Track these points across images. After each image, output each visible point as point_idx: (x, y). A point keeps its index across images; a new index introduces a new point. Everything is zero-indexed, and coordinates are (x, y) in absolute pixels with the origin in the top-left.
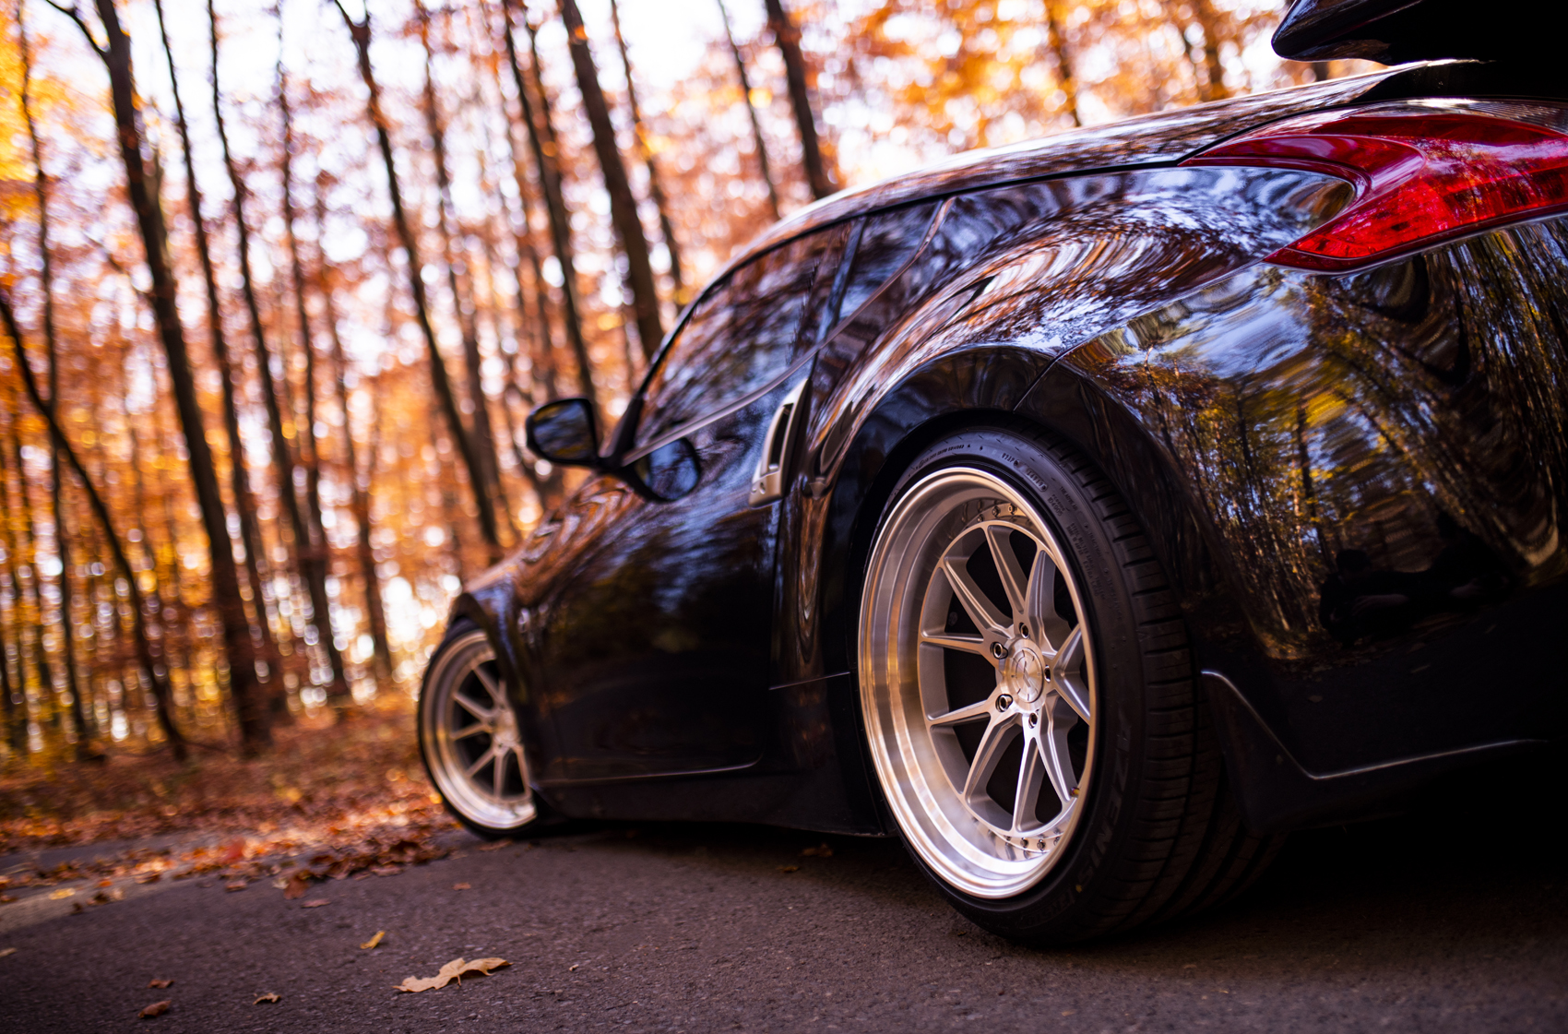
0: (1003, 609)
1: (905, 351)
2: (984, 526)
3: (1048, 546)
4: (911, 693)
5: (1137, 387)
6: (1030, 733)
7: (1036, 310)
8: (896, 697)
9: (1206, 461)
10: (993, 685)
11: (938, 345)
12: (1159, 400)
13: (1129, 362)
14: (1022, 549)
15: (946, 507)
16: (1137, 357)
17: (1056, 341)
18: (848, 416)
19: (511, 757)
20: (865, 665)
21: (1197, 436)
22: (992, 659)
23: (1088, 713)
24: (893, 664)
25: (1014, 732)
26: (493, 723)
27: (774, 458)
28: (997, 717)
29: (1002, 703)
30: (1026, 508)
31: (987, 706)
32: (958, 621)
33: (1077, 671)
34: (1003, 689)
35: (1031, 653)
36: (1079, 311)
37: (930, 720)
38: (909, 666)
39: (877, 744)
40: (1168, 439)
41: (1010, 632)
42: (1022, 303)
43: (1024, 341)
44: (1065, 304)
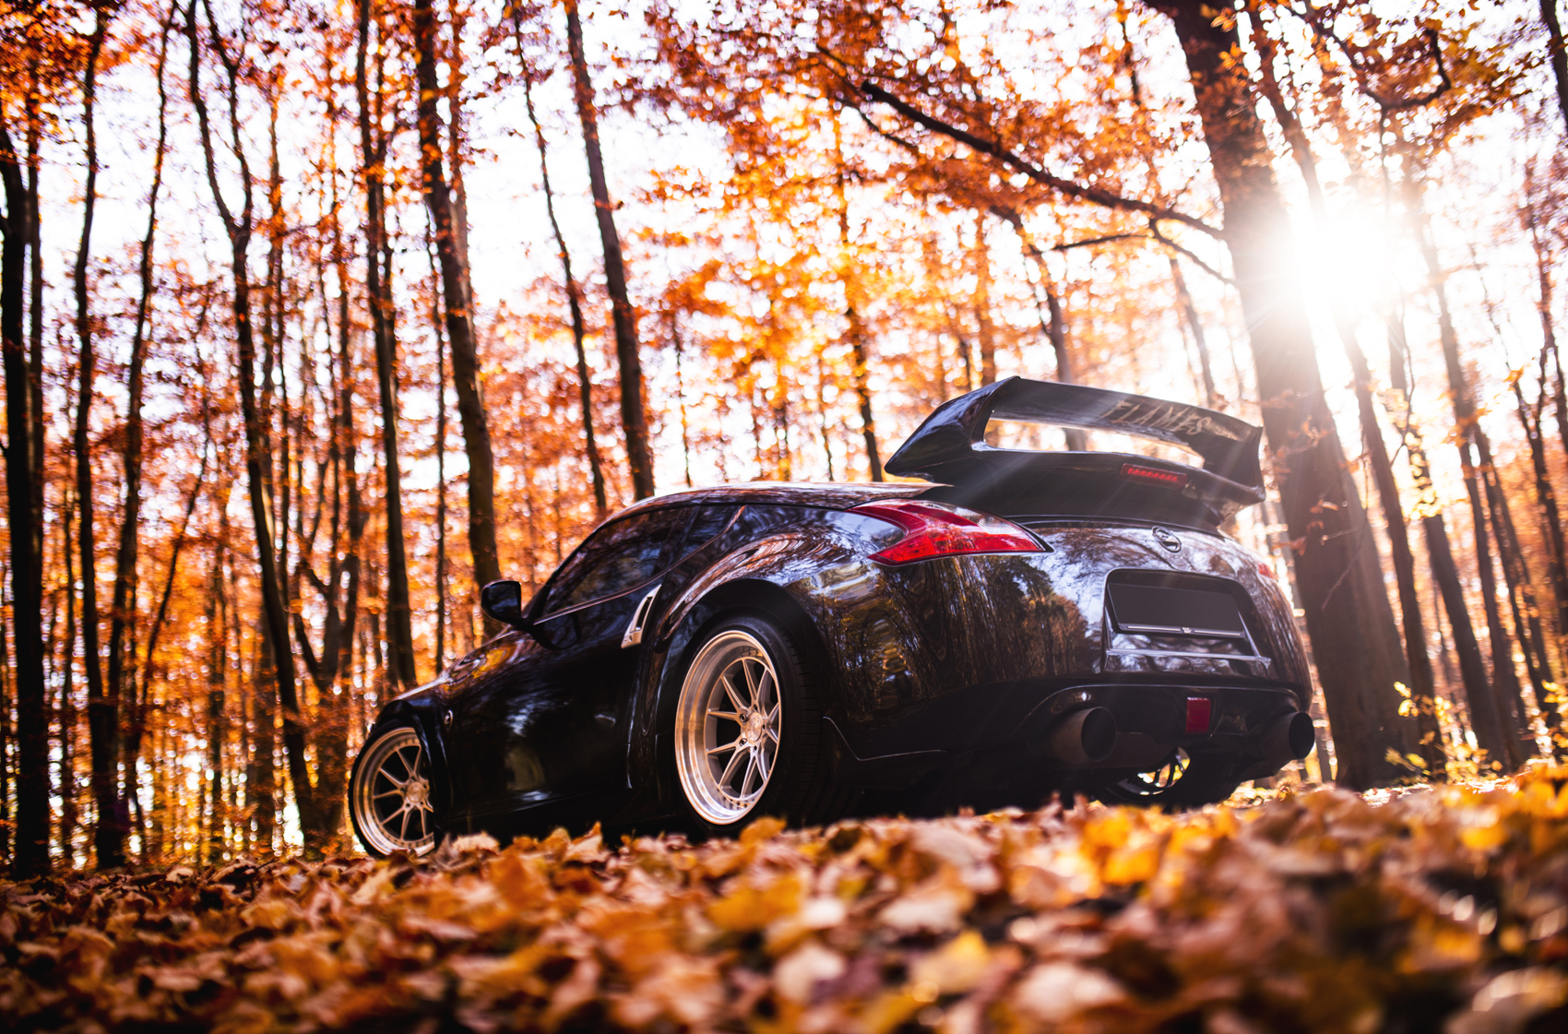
0: (747, 700)
1: (710, 581)
2: (743, 659)
3: (770, 669)
4: (699, 733)
5: (817, 605)
6: (753, 754)
7: (781, 564)
8: (692, 738)
9: (839, 640)
10: (739, 734)
11: (729, 576)
12: (825, 613)
13: (815, 593)
14: (758, 669)
15: (729, 648)
16: (821, 590)
17: (786, 581)
18: (684, 605)
19: (415, 813)
20: (680, 715)
21: (838, 630)
22: (740, 722)
23: (777, 740)
24: (694, 716)
25: (746, 756)
26: (405, 790)
27: (639, 624)
28: (739, 748)
29: (742, 742)
30: (763, 652)
31: (736, 744)
32: (726, 704)
33: (774, 725)
34: (743, 735)
35: (759, 719)
36: (802, 566)
37: (707, 751)
38: (700, 721)
39: (679, 753)
40: (826, 631)
41: (749, 710)
42: (776, 559)
43: (771, 578)
44: (796, 562)
